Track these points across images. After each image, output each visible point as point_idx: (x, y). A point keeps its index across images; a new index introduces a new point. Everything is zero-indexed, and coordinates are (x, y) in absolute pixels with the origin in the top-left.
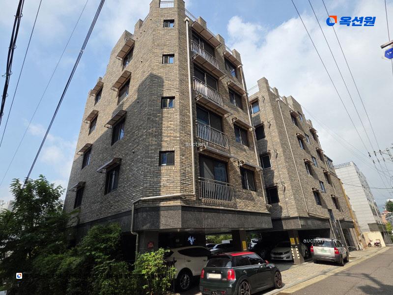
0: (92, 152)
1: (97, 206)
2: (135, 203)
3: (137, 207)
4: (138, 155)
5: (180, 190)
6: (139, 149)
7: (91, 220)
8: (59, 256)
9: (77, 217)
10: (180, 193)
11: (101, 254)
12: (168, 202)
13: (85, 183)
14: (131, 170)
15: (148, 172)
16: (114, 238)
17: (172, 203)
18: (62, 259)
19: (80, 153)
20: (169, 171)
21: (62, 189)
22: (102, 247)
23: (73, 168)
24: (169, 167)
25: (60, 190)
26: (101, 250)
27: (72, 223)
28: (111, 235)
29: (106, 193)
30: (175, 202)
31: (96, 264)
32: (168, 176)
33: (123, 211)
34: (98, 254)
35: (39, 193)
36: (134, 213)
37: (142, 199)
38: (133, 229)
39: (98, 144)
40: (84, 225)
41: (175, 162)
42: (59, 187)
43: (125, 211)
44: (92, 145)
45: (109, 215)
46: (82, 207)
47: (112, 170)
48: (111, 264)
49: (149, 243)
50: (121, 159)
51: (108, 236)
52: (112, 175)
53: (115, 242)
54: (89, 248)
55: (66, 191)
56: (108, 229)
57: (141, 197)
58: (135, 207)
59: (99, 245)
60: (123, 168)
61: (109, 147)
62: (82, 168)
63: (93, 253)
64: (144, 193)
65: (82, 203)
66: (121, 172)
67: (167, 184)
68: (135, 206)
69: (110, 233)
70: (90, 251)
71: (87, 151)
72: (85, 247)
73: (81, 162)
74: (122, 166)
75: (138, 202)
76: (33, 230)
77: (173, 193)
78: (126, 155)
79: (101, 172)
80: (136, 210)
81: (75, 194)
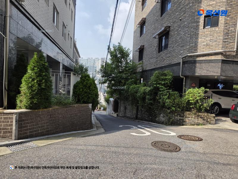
0: (146, 24)
1: (153, 60)
2: (183, 58)
3: (185, 60)
4: (184, 22)
5: (222, 48)
6: (185, 17)
7: (151, 68)
8: (137, 86)
9: (142, 66)
10: (222, 49)
11: (162, 86)
12: (210, 57)
13: (144, 46)
14: (179, 34)
15: (193, 35)
16: (169, 79)
17: (213, 58)
18: (139, 87)
19: (138, 26)
20: (213, 32)
21: (130, 51)
22: (163, 83)
23: (134, 37)
24: (213, 29)
25: (129, 51)
26: (162, 85)
27: (139, 70)
28: (167, 77)
29: (159, 52)
30: (216, 57)
31: (160, 91)
32: (212, 37)
33: (173, 63)
34: (161, 86)
35: (120, 53)
36: (182, 65)
37: (189, 55)
38: (182, 74)
39: (150, 17)
40: (146, 71)
41: (220, 23)
42: (129, 49)
43: (175, 63)
44: (145, 19)
45: (163, 65)
46: (144, 61)
47: (163, 36)
48: (170, 92)
49: (192, 84)
50: (170, 27)
51: (165, 77)
52: (162, 39)
53: (170, 81)
54: (155, 83)
55: (132, 51)
56: (164, 74)
57: (187, 54)
58: (183, 61)
59: (160, 82)
60: (171, 33)
61: (159, 19)
62: (141, 36)
63: (158, 85)
64: (190, 51)
65: (144, 58)
66: (170, 37)
67: (210, 43)
68: (183, 59)
69: (166, 76)
70: (156, 84)
71: (143, 24)
72: (153, 82)
73: (139, 32)
74: (170, 32)
75: (185, 57)
76: (120, 72)
77: (215, 50)
78: (173, 23)
79: (155, 38)
80: (184, 63)
81: (138, 53)
